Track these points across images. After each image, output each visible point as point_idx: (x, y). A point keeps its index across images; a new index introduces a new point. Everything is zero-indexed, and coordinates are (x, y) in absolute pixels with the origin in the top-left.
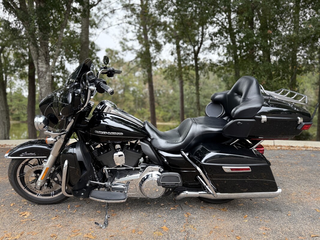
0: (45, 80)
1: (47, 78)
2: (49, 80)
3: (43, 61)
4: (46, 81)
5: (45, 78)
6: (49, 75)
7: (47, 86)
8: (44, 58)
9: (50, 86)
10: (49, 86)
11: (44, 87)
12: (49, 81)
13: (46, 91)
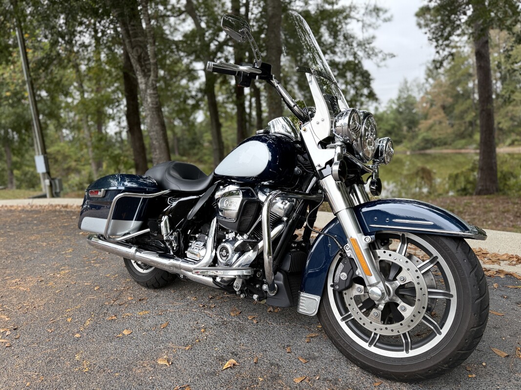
0: (147, 103)
1: (149, 100)
2: (152, 101)
3: (140, 73)
4: (148, 105)
5: (147, 101)
6: (150, 94)
7: (151, 113)
8: (140, 68)
9: (154, 113)
10: (153, 111)
11: (148, 114)
12: (152, 104)
13: (151, 121)
